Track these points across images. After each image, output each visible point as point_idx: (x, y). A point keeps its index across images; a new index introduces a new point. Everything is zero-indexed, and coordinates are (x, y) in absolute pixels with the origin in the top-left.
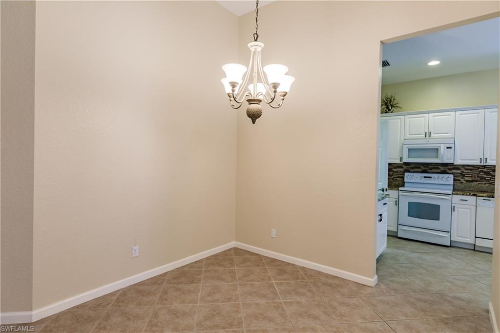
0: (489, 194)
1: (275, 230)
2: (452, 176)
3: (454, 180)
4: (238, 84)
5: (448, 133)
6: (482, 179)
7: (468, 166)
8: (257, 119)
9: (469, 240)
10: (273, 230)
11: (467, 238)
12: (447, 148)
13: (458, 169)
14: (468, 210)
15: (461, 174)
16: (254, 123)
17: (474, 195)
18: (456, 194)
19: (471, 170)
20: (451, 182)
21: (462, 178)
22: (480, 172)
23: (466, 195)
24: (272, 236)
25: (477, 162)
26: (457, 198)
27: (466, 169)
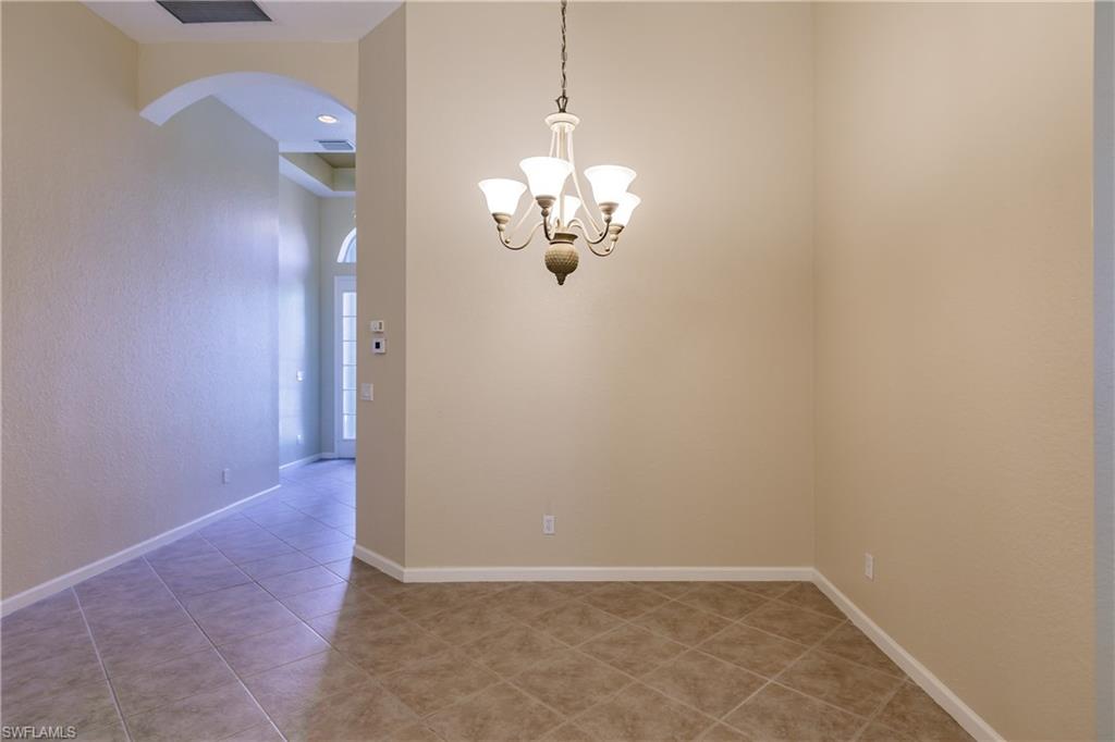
8: (569, 275)
16: (561, 282)
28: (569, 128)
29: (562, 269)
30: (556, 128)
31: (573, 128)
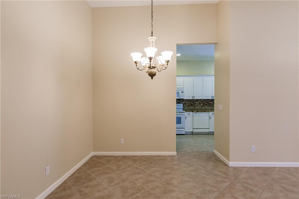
0: (197, 111)
1: (123, 139)
2: (182, 104)
3: (183, 106)
4: (152, 58)
5: (181, 86)
6: (192, 105)
7: (187, 100)
8: (154, 77)
9: (191, 130)
10: (121, 139)
11: (190, 129)
12: (182, 92)
13: (184, 101)
14: (190, 118)
15: (185, 103)
16: (152, 79)
17: (193, 112)
18: (187, 112)
19: (188, 101)
20: (182, 107)
21: (185, 105)
22: (191, 102)
23: (190, 112)
24: (121, 143)
25: (191, 98)
26: (186, 114)
27: (187, 101)
28: (154, 40)
29: (152, 75)
30: (151, 40)
31: (155, 40)
